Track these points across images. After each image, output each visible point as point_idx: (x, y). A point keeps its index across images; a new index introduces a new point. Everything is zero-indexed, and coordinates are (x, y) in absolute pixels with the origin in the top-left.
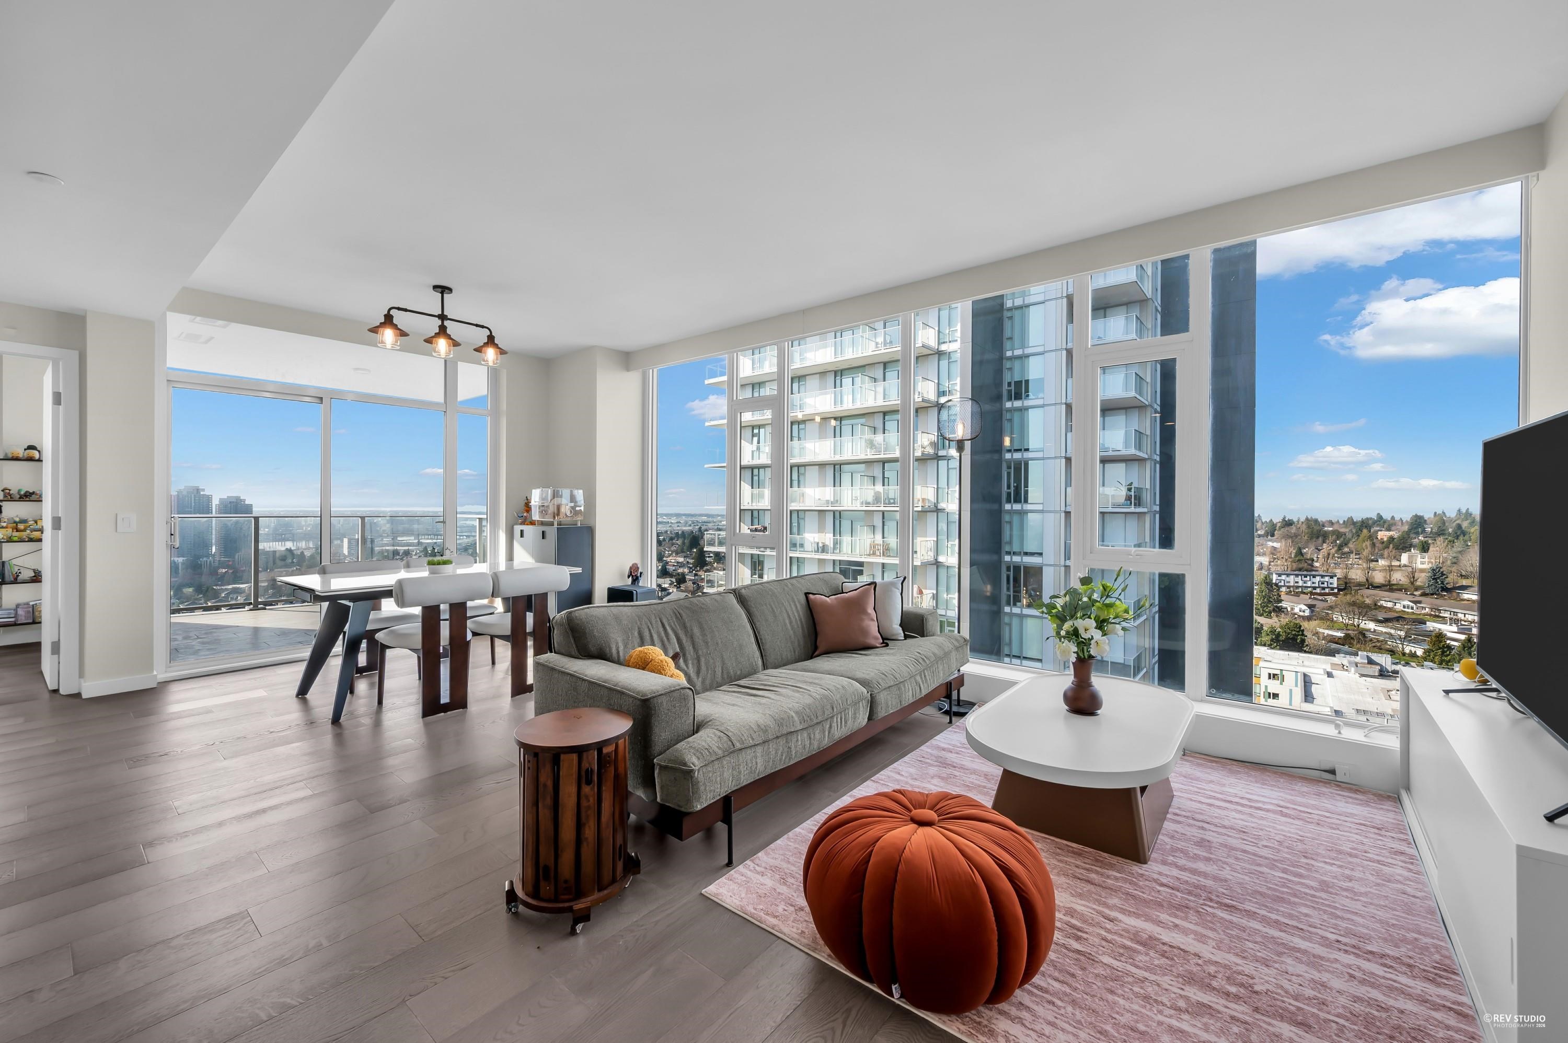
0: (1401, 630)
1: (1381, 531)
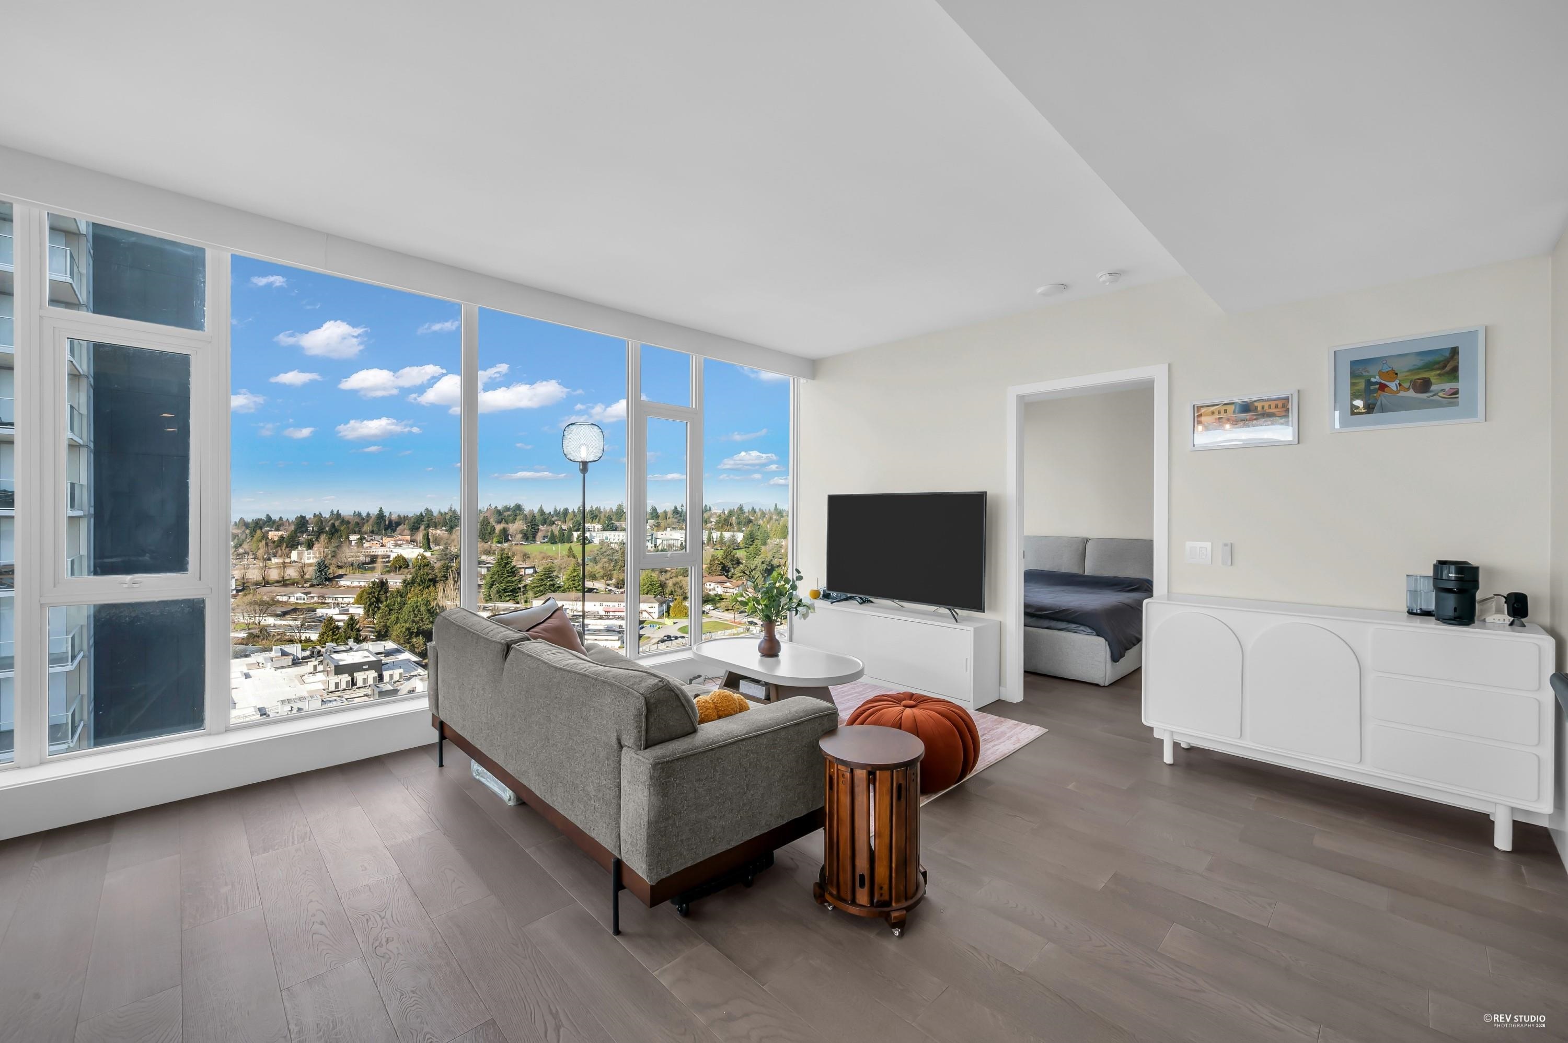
0: (298, 620)
1: (271, 531)
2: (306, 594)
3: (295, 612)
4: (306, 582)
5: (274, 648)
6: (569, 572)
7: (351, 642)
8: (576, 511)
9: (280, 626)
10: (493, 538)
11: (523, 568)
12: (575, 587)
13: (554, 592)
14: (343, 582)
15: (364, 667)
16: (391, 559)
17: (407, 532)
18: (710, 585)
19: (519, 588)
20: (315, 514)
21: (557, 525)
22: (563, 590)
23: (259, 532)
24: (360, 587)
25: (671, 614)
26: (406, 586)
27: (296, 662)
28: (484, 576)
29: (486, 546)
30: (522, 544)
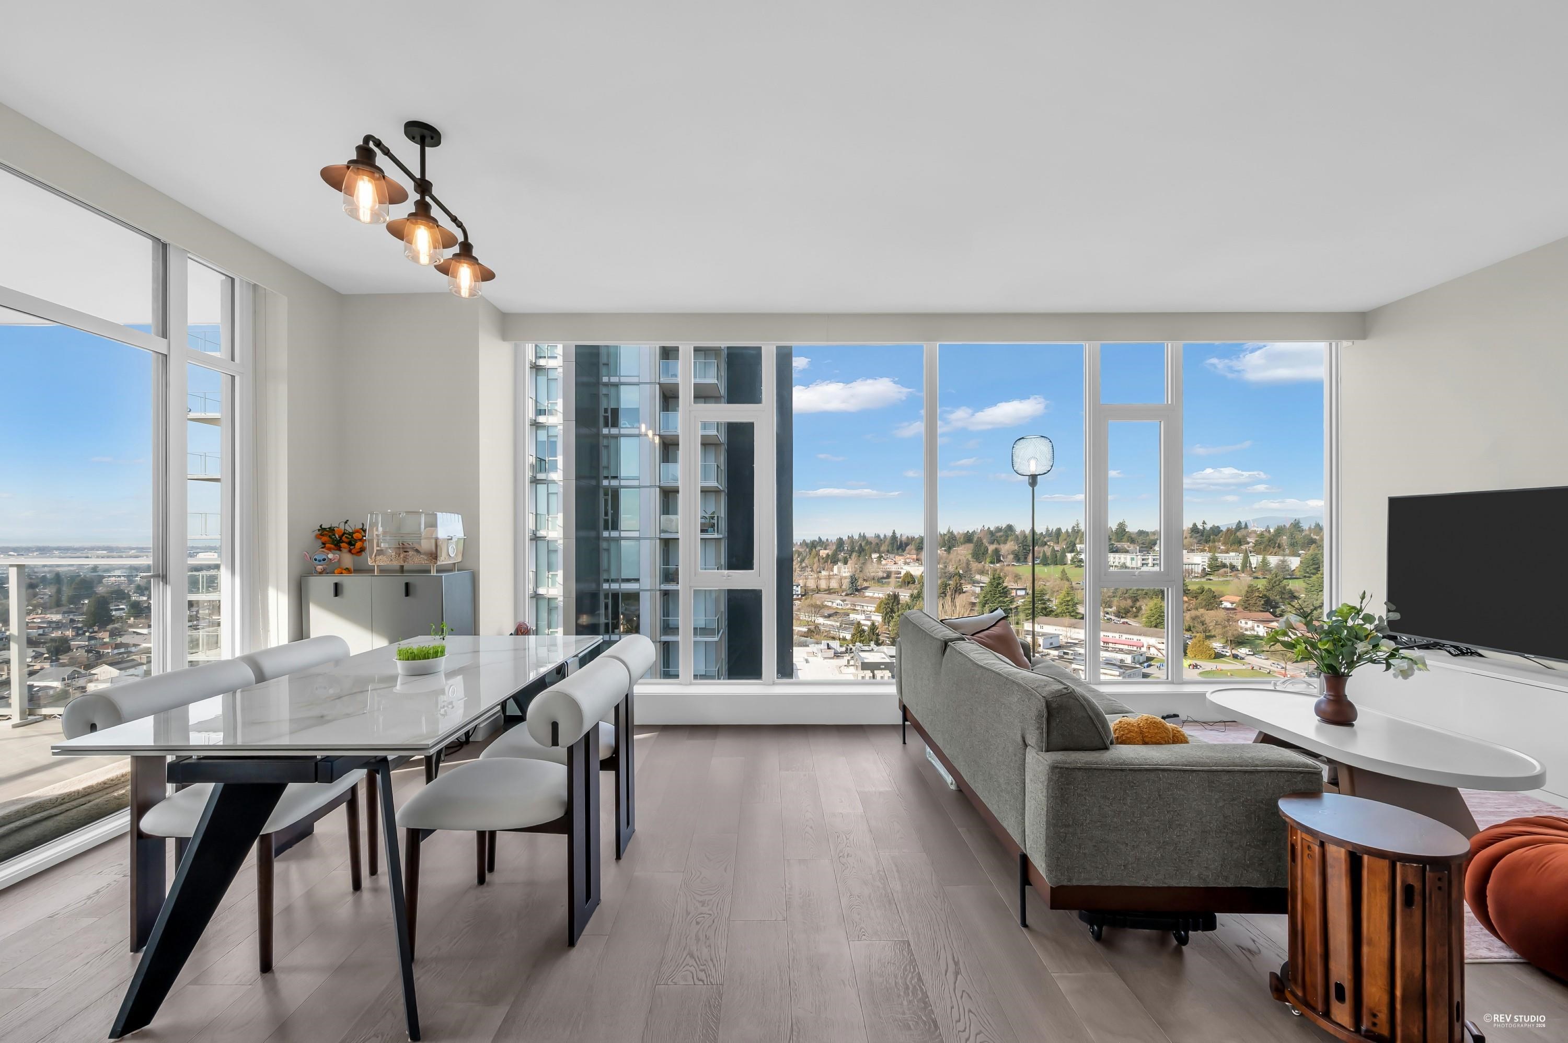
0: (838, 622)
1: (822, 549)
2: (843, 601)
3: (836, 615)
4: (843, 592)
5: (823, 641)
6: (1061, 596)
7: (872, 643)
8: (1070, 531)
9: (827, 625)
10: (986, 559)
11: (1015, 589)
12: (1068, 612)
13: (1046, 615)
14: (868, 593)
15: (883, 667)
16: (902, 575)
17: (914, 552)
18: (1246, 623)
19: (1011, 609)
20: (848, 536)
21: (1049, 546)
22: (1056, 615)
23: (814, 550)
24: (879, 598)
25: (1189, 654)
26: (913, 600)
27: (837, 655)
28: (978, 594)
29: (980, 566)
30: (1013, 565)
